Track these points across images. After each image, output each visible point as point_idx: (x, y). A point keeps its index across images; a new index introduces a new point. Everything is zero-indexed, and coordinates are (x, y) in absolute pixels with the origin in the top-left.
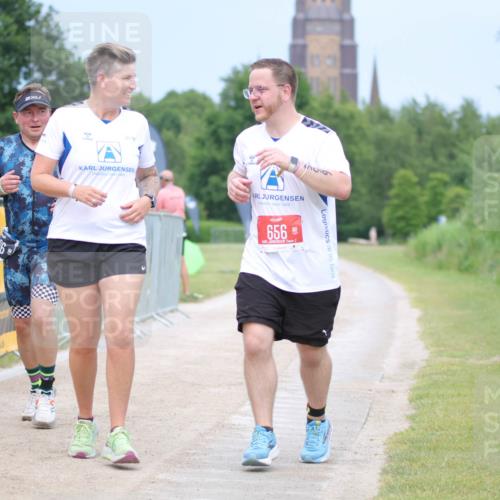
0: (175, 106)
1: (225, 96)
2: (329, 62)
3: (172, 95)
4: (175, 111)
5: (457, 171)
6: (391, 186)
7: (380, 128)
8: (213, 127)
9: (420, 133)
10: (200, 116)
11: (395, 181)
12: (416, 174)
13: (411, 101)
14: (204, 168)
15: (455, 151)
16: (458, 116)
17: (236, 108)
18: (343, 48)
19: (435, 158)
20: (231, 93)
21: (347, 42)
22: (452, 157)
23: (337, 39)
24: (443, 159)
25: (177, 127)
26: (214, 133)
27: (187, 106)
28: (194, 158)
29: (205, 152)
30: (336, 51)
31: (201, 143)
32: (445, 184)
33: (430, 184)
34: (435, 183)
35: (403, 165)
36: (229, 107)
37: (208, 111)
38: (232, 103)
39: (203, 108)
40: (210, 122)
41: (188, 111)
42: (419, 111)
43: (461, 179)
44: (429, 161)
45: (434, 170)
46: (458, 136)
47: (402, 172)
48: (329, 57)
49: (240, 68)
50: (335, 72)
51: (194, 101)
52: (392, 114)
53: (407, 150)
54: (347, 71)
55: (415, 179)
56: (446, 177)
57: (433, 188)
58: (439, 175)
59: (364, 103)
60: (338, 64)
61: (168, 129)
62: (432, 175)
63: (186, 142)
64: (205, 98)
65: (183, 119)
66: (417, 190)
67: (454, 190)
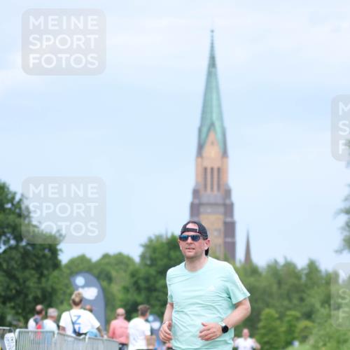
0: (108, 264)
1: (143, 257)
2: (216, 233)
3: (106, 256)
4: (108, 268)
5: (305, 309)
6: (259, 320)
7: (252, 280)
8: (135, 279)
9: (280, 283)
10: (125, 271)
11: (263, 317)
12: (277, 312)
13: (273, 261)
14: (128, 307)
15: (305, 296)
16: (306, 272)
17: (151, 266)
18: (226, 224)
19: (290, 300)
20: (148, 255)
21: (228, 220)
22: (302, 300)
23: (221, 217)
24: (295, 301)
25: (109, 279)
26: (136, 283)
27: (117, 264)
28: (121, 300)
29: (129, 296)
30: (220, 226)
31: (126, 290)
32: (298, 319)
33: (287, 319)
34: (290, 318)
35: (268, 305)
36: (146, 265)
37: (131, 268)
38: (148, 262)
39: (127, 265)
40: (133, 275)
41: (117, 267)
42: (279, 268)
43: (309, 316)
44: (286, 303)
45: (289, 309)
46: (306, 285)
47: (267, 311)
48: (216, 230)
49: (153, 238)
50: (220, 241)
51: (121, 261)
52: (260, 270)
53: (271, 295)
54: (229, 240)
55: (277, 316)
56: (298, 314)
57: (289, 321)
58: (293, 313)
59: (240, 261)
60: (222, 235)
61: (103, 281)
62: (289, 313)
63: (116, 289)
64: (129, 259)
65: (114, 274)
66: (278, 323)
67: (303, 323)
